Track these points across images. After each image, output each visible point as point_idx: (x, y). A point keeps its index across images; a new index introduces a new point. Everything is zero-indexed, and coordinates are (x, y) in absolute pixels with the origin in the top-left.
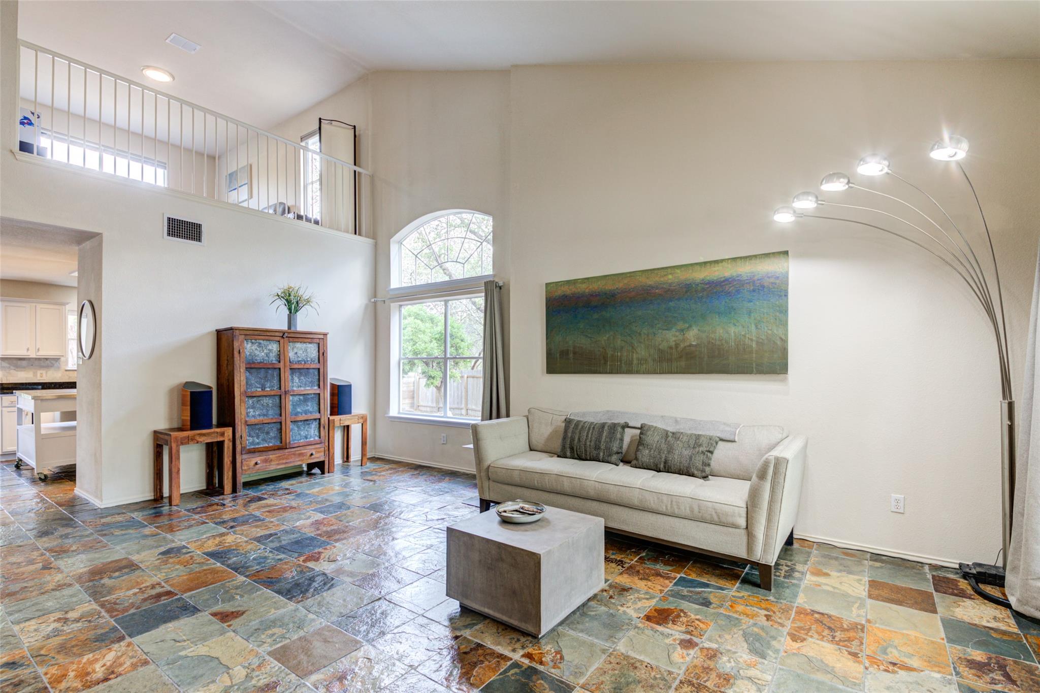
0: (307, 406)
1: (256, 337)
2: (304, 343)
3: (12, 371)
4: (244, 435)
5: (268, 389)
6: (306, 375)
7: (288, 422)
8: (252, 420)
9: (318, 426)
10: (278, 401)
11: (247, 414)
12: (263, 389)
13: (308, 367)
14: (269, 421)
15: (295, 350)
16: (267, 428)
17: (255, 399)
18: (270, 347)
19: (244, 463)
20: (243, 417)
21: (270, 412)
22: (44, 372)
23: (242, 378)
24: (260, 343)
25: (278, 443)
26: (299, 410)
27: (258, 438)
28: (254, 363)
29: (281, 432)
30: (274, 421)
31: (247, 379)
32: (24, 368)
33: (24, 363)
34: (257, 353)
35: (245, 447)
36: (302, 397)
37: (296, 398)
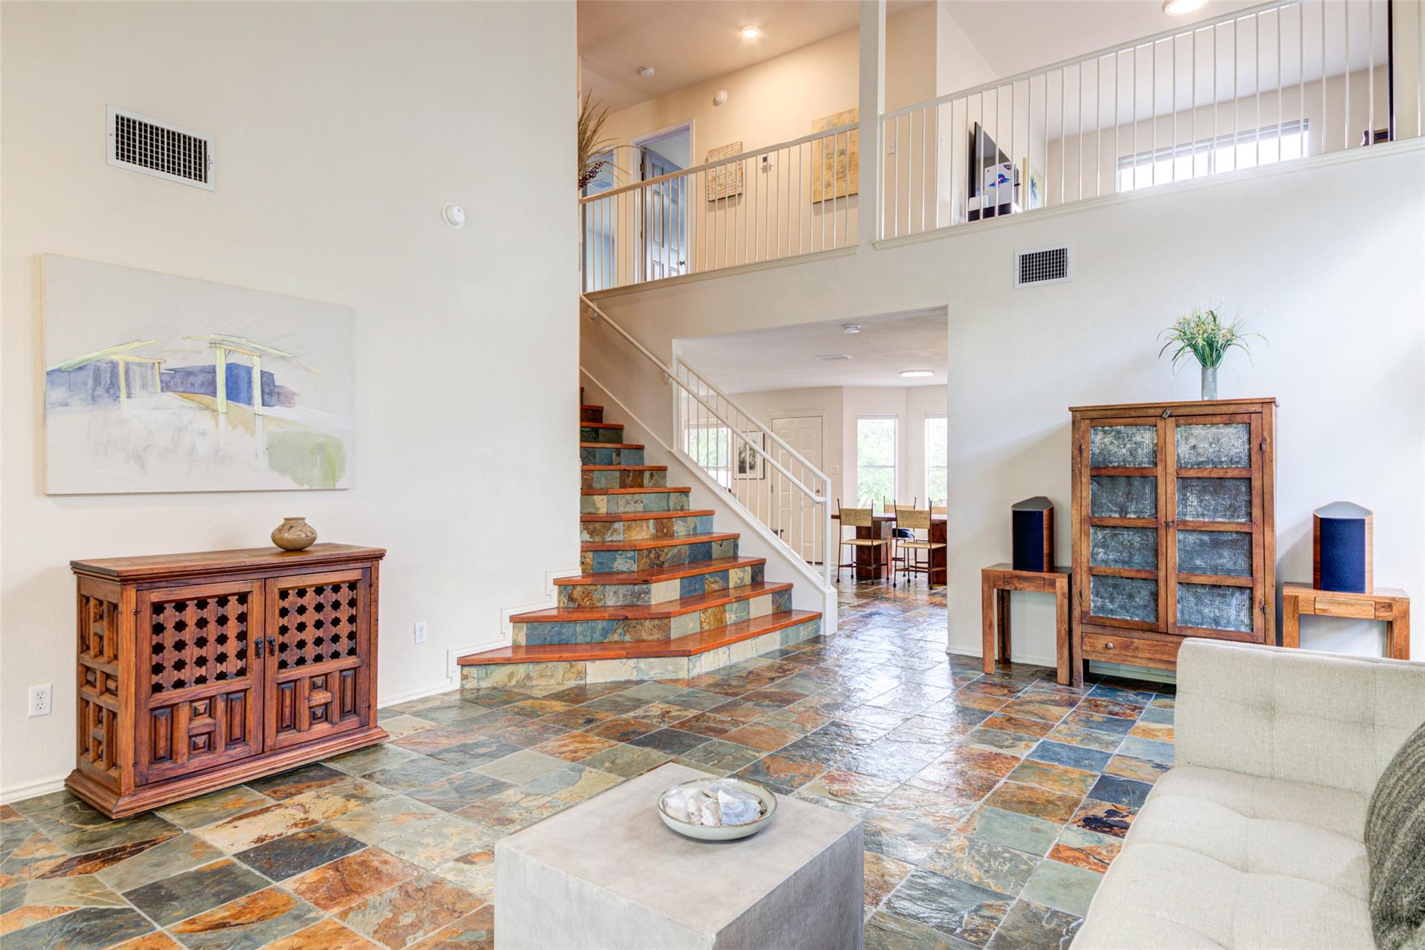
0: (1221, 556)
1: (1111, 421)
2: (1213, 424)
4: (1085, 592)
5: (1133, 516)
6: (1215, 493)
7: (1172, 582)
8: (1102, 569)
9: (1247, 603)
10: (1151, 539)
11: (1094, 555)
12: (1123, 517)
13: (1221, 474)
14: (1133, 574)
15: (1192, 442)
16: (1129, 586)
17: (1108, 531)
18: (1138, 438)
19: (1086, 640)
20: (1084, 560)
21: (1137, 558)
23: (1084, 494)
24: (1119, 432)
25: (1152, 619)
26: (1198, 562)
27: (1112, 601)
28: (1106, 468)
29: (1156, 600)
30: (1143, 575)
31: (1094, 495)
34: (1113, 449)
35: (1087, 613)
36: (1206, 538)
37: (1192, 538)
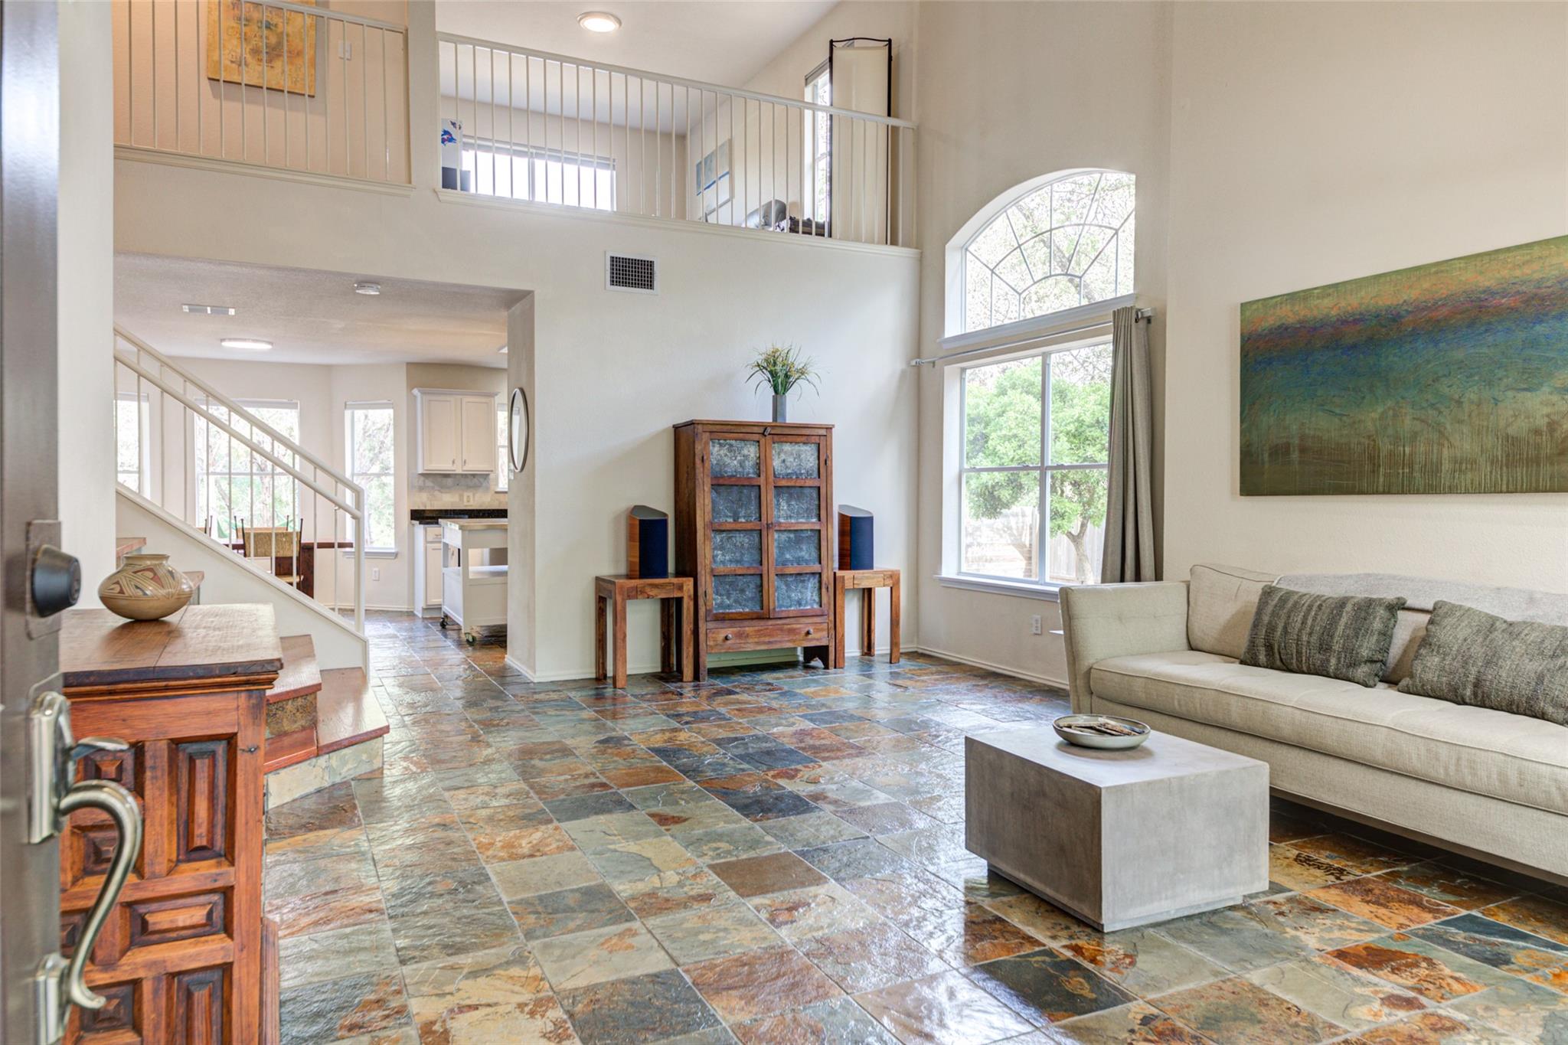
0: (801, 549)
1: (727, 435)
2: (796, 443)
3: (436, 493)
4: (710, 591)
5: (743, 520)
6: (798, 499)
7: (772, 576)
8: (721, 569)
9: (817, 585)
10: (757, 540)
11: (714, 557)
12: (736, 520)
13: (802, 484)
14: (744, 572)
15: (783, 456)
16: (741, 582)
17: (724, 535)
18: (745, 452)
19: (710, 635)
20: (707, 562)
21: (746, 558)
22: (471, 494)
23: (707, 501)
24: (731, 445)
25: (757, 609)
26: (788, 556)
27: (728, 598)
28: (722, 477)
29: (761, 591)
30: (752, 572)
31: (713, 502)
32: (449, 488)
33: (450, 481)
34: (727, 460)
35: (710, 611)
36: (792, 536)
37: (784, 536)
